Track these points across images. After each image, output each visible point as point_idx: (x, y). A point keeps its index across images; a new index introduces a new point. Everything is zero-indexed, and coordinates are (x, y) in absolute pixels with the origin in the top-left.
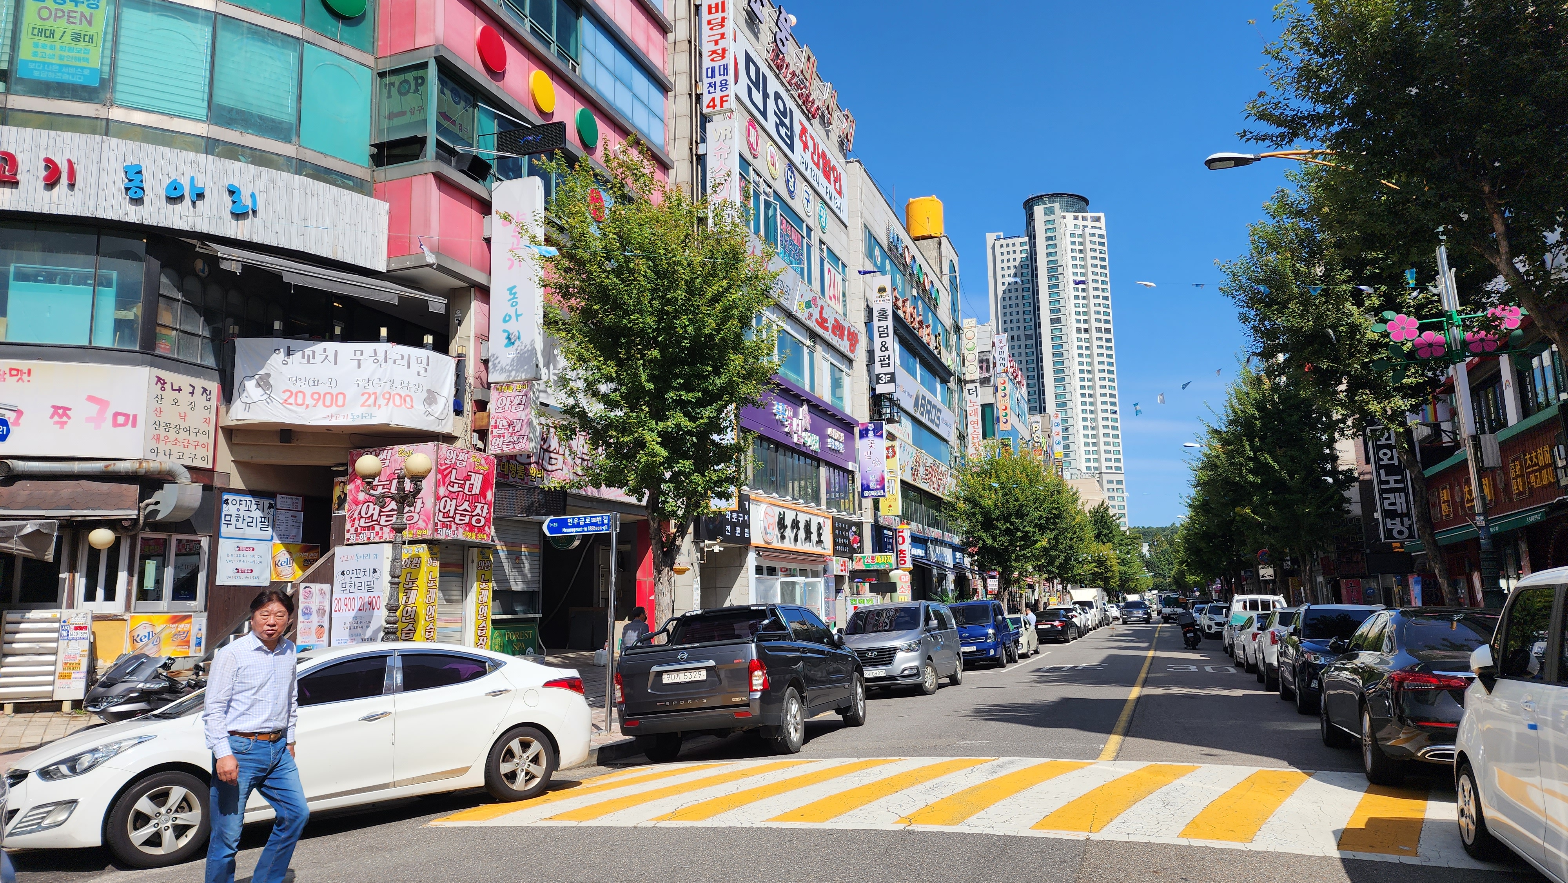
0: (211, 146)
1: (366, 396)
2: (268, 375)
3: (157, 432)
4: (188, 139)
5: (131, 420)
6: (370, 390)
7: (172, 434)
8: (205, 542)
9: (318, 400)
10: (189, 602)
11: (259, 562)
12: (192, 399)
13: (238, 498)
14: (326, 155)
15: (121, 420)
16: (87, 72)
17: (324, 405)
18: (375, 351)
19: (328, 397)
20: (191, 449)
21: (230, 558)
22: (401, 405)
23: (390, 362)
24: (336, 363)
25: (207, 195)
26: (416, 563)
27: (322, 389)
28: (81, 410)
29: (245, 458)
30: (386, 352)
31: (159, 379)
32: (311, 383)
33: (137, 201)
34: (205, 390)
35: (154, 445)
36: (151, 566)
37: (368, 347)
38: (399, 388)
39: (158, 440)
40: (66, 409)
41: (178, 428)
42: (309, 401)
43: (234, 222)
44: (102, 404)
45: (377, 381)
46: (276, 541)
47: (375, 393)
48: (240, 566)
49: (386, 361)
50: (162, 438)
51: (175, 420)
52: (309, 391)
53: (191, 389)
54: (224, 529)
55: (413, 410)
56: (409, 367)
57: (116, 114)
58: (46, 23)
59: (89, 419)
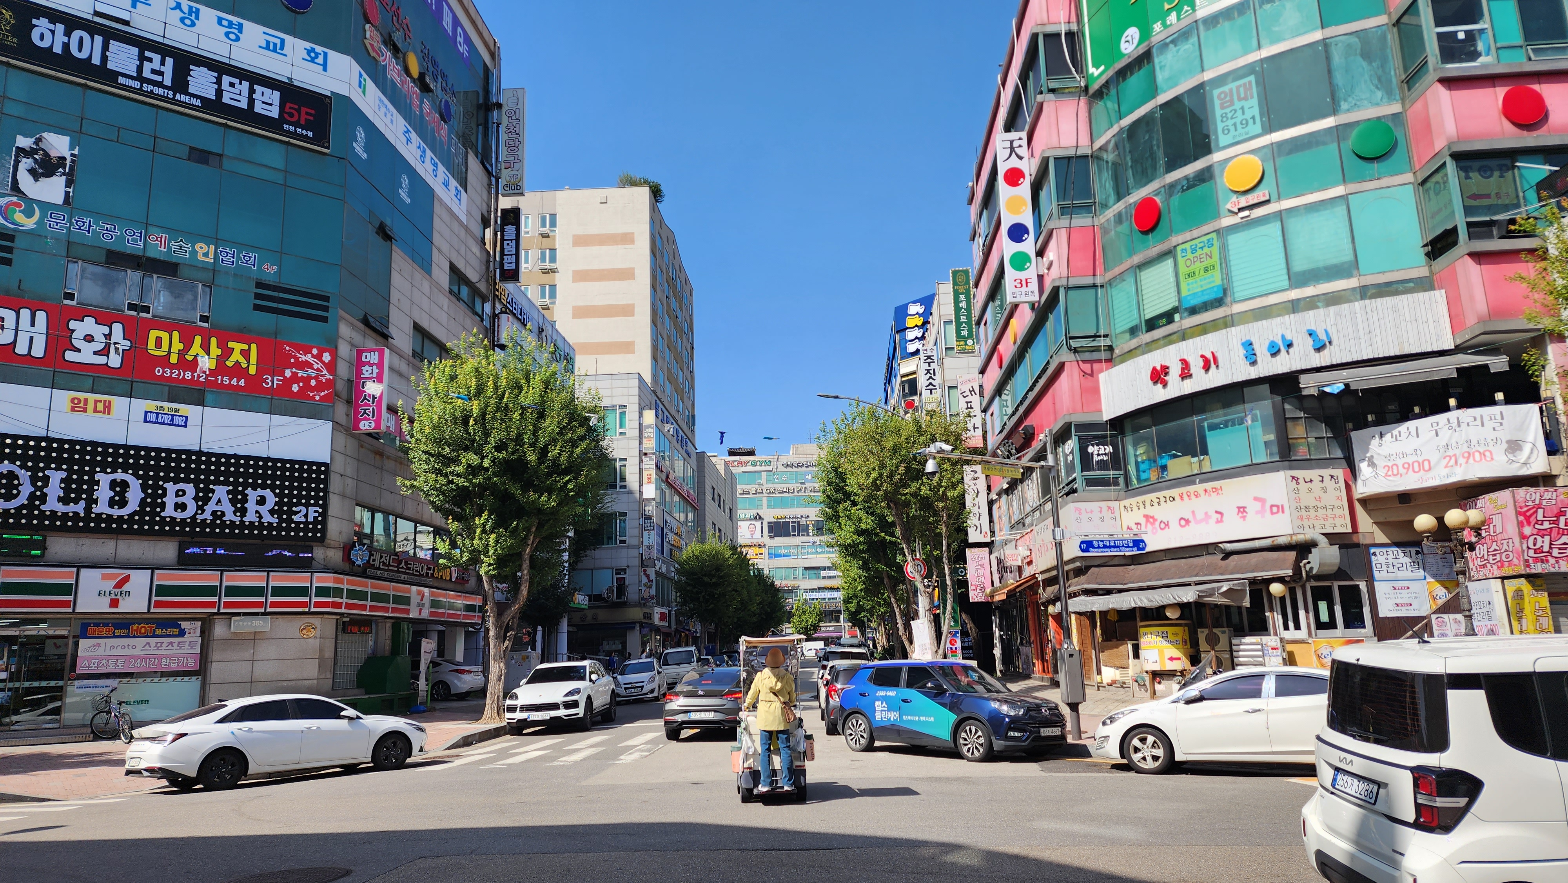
0: (1295, 307)
1: (1448, 459)
2: (1372, 456)
3: (1300, 514)
4: (1280, 306)
5: (1280, 509)
6: (1450, 452)
7: (1312, 513)
8: (1363, 586)
9: (1408, 469)
10: (1359, 630)
11: (1416, 598)
12: (1322, 485)
13: (1384, 550)
14: (1383, 273)
15: (1275, 509)
16: (1215, 289)
17: (1414, 472)
18: (1448, 420)
19: (1416, 465)
20: (1331, 521)
21: (1388, 596)
22: (1481, 460)
23: (1464, 426)
24: (1418, 436)
25: (1295, 343)
26: (1519, 595)
27: (1410, 459)
28: (1253, 507)
29: (1382, 520)
30: (1458, 418)
31: (1293, 478)
32: (1401, 456)
33: (1254, 363)
34: (1332, 477)
35: (1300, 523)
36: (1323, 606)
37: (1441, 418)
38: (1477, 446)
39: (1302, 519)
40: (1244, 508)
41: (1316, 508)
42: (1402, 471)
43: (1317, 355)
44: (1262, 501)
45: (1454, 444)
46: (1429, 579)
47: (1455, 455)
48: (1399, 601)
49: (1459, 426)
50: (1305, 517)
51: (1312, 503)
52: (1400, 462)
53: (1320, 479)
54: (1376, 574)
55: (1493, 462)
56: (1483, 425)
57: (1237, 308)
58: (1190, 268)
59: (1257, 513)
